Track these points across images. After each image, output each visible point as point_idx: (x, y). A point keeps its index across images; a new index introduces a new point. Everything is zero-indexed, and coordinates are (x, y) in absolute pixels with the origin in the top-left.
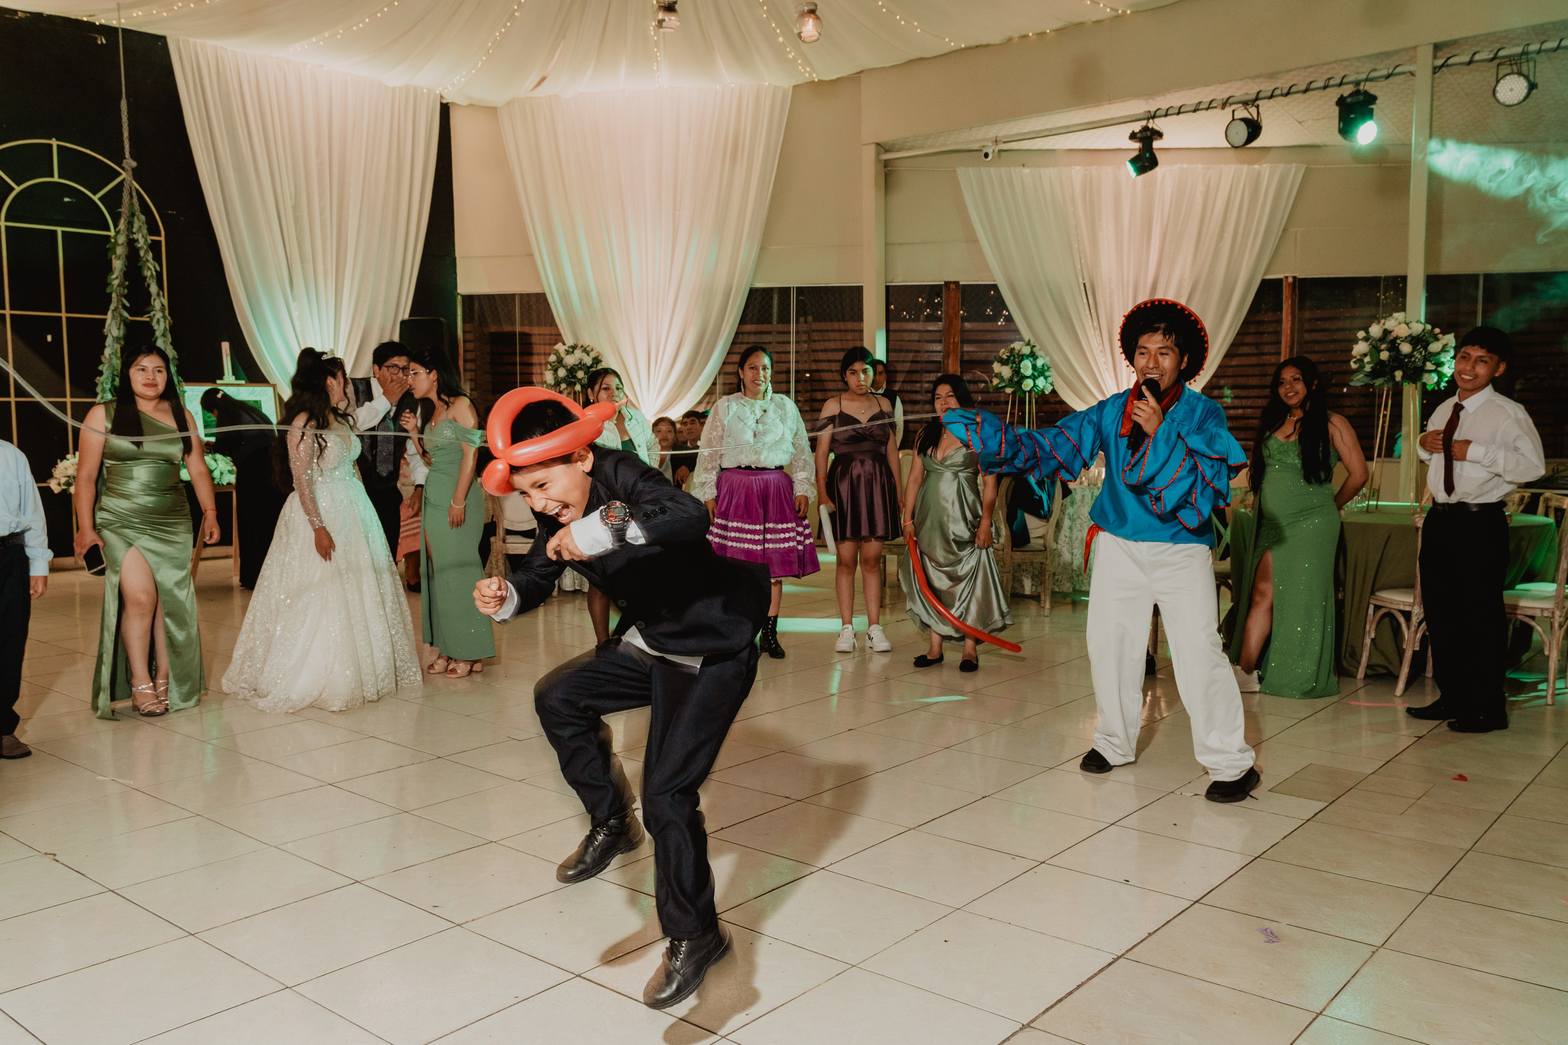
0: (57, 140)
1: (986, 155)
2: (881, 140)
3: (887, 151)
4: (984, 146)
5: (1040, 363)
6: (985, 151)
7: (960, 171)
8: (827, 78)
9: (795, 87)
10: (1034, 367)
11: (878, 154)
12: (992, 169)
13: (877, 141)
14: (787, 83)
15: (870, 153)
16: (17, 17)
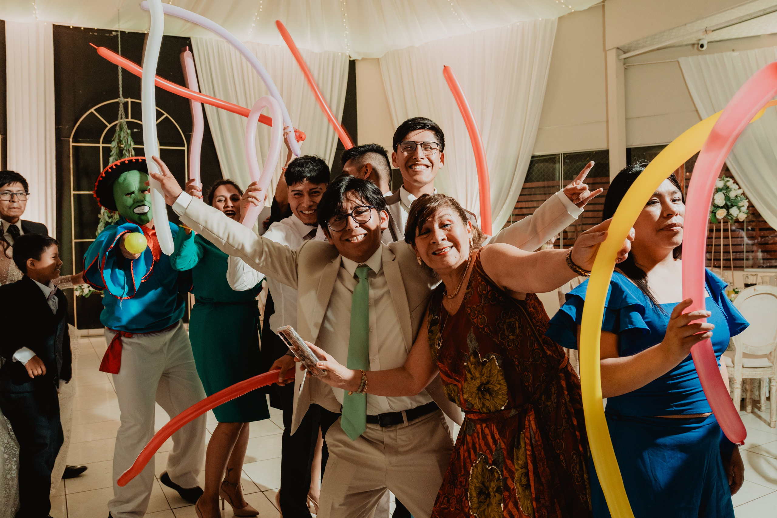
0: (131, 98)
1: (702, 46)
2: (620, 44)
3: (625, 53)
4: (700, 40)
5: (732, 195)
6: (701, 43)
7: (682, 60)
8: (582, 9)
9: (560, 18)
10: (727, 198)
11: (618, 56)
12: (707, 56)
13: (617, 46)
14: (554, 17)
15: (612, 56)
16: (112, 35)
